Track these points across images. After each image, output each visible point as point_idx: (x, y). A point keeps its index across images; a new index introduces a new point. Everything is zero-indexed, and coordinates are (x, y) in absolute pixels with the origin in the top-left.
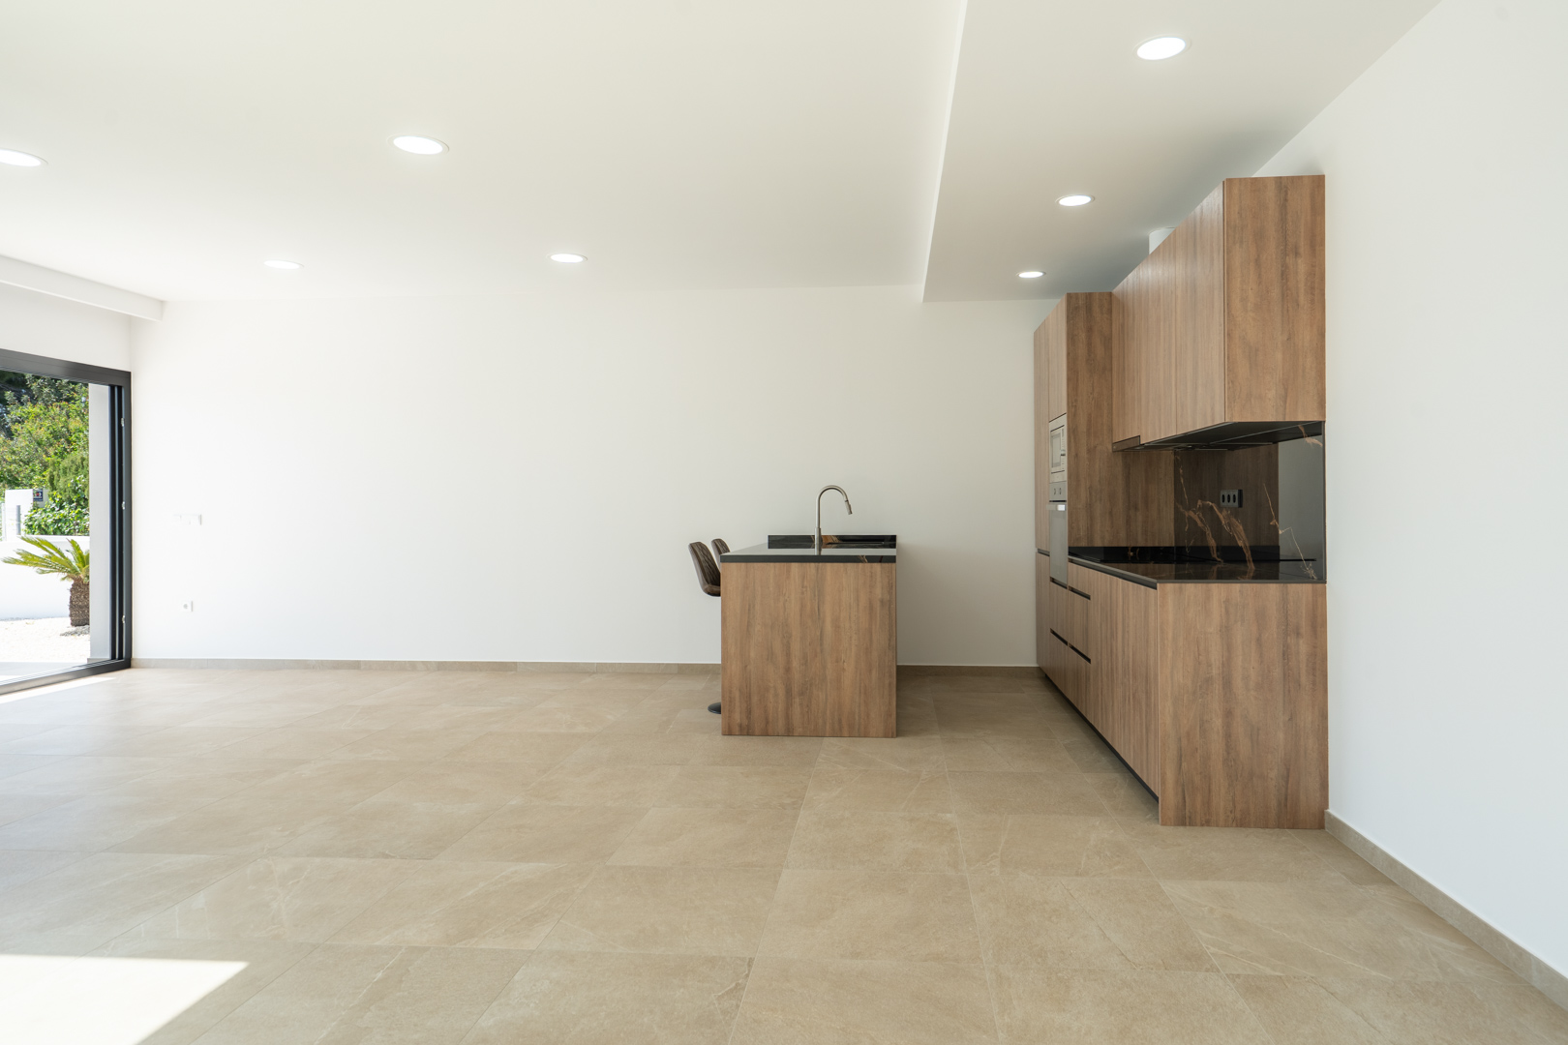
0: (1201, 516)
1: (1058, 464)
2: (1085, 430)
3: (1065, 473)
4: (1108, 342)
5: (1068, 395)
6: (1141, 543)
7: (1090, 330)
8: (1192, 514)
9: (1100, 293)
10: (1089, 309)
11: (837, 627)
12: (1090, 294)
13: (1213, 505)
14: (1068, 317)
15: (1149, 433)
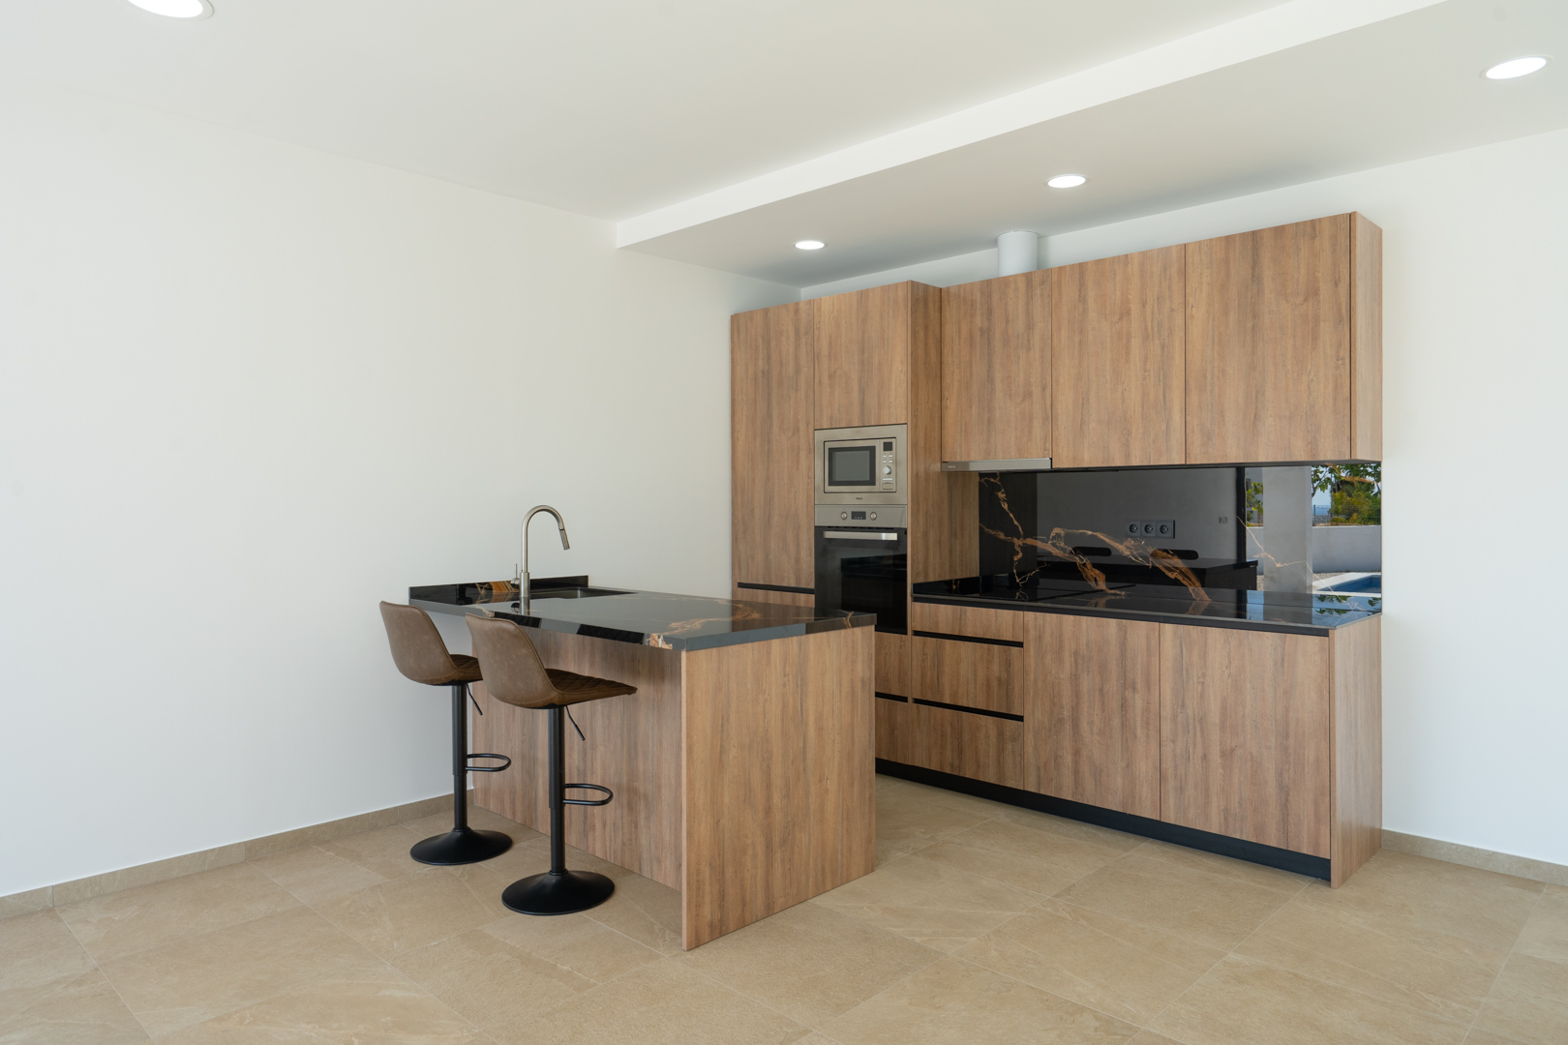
0: (1062, 544)
2: (923, 445)
3: (900, 495)
4: (938, 344)
5: (911, 402)
7: (926, 328)
8: (1034, 542)
10: (926, 303)
13: (1095, 533)
14: (912, 309)
15: (1086, 457)
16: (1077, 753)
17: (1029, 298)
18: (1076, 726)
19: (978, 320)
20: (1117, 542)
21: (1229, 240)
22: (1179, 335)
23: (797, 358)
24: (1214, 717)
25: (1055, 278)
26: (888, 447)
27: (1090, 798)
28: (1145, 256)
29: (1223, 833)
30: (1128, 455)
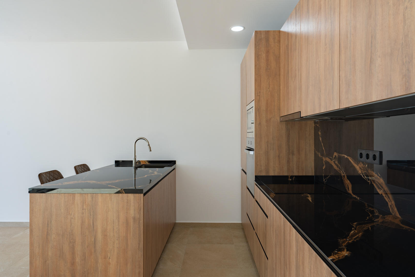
0: (337, 162)
1: (250, 128)
2: (265, 109)
3: (254, 133)
4: (278, 59)
5: (255, 89)
6: (296, 174)
7: (268, 52)
8: (328, 159)
9: (274, 31)
10: (267, 40)
11: (105, 236)
12: (268, 31)
13: (349, 157)
14: (255, 44)
20: (356, 164)
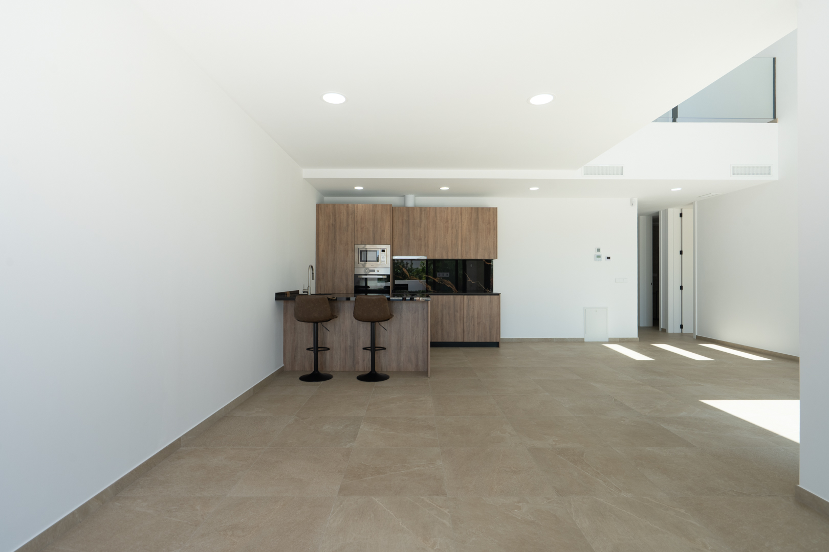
3: (386, 265)
15: (437, 256)
16: (442, 330)
17: (421, 214)
18: (442, 323)
19: (405, 218)
20: (434, 278)
21: (472, 208)
22: (460, 229)
23: (347, 221)
24: (476, 316)
25: (428, 210)
26: (383, 251)
27: (446, 340)
28: (452, 208)
29: (478, 341)
30: (448, 256)
